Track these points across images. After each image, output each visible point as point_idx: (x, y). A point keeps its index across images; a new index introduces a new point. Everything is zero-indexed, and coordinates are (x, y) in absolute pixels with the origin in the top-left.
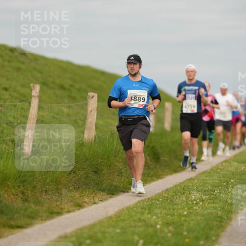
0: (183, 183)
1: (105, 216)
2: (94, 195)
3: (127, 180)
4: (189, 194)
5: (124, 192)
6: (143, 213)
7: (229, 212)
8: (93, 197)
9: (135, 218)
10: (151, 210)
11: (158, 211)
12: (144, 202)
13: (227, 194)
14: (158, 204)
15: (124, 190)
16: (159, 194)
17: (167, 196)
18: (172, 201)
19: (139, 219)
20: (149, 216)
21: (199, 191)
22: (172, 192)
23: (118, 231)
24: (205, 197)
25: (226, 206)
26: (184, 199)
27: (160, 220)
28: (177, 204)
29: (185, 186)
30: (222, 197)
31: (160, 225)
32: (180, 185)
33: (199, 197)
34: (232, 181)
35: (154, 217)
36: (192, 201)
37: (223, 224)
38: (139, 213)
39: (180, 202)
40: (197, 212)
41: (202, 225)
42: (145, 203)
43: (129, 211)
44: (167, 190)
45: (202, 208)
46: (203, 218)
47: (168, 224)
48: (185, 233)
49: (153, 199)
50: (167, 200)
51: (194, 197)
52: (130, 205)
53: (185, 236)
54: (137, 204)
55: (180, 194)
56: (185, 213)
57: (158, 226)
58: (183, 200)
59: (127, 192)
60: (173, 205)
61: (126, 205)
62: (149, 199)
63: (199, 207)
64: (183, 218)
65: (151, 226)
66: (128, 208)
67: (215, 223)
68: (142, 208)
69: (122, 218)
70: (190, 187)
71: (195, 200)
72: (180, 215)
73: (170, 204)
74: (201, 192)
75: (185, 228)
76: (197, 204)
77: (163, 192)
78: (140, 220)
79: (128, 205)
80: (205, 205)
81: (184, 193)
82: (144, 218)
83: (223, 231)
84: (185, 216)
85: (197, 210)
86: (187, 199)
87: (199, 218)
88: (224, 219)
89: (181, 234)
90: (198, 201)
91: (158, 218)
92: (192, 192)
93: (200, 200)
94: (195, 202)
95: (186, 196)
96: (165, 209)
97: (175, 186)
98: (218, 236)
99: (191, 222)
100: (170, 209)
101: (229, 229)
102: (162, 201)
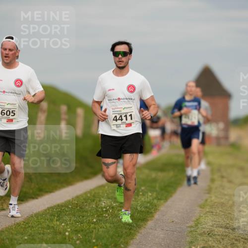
0: (94, 190)
1: (13, 223)
2: (2, 201)
3: (37, 186)
4: (100, 201)
5: (33, 198)
6: (52, 220)
7: (139, 219)
8: (2, 203)
9: (44, 225)
10: (61, 216)
11: (67, 218)
12: (53, 209)
13: (137, 201)
14: (67, 211)
15: (33, 196)
16: (69, 201)
17: (76, 202)
18: (81, 208)
19: (48, 225)
20: (58, 223)
21: (109, 198)
22: (82, 199)
23: (26, 238)
24: (115, 204)
25: (136, 214)
26: (94, 206)
27: (68, 227)
28: (87, 212)
29: (95, 193)
30: (132, 205)
31: (69, 232)
32: (90, 192)
33: (109, 204)
34: (143, 188)
35: (63, 224)
36: (102, 208)
37: (132, 232)
38: (48, 220)
39: (90, 209)
40: (107, 220)
41: (111, 233)
42: (55, 210)
43: (37, 217)
44: (77, 197)
45: (112, 215)
46: (112, 225)
47: (77, 232)
48: (94, 241)
49: (62, 206)
50: (77, 207)
51: (103, 204)
52: (39, 212)
53: (94, 243)
54: (46, 210)
55: (89, 201)
56: (95, 220)
57: (67, 234)
58: (92, 207)
59: (37, 198)
60: (83, 212)
61: (35, 212)
62: (58, 205)
63: (108, 215)
64: (92, 226)
65: (60, 233)
66: (37, 215)
67: (124, 231)
68: (51, 215)
69: (30, 225)
70: (101, 194)
71: (105, 208)
72: (90, 223)
73: (80, 211)
74: (111, 199)
75: (94, 236)
76: (106, 211)
77: (73, 199)
78: (49, 227)
79: (37, 212)
80: (114, 212)
81: (94, 201)
82: (52, 225)
83: (132, 239)
84: (94, 223)
85: (106, 217)
86: (97, 207)
87: (108, 225)
88: (134, 227)
89: (90, 241)
90: (108, 208)
91: (67, 225)
92: (102, 199)
93: (110, 207)
94: (104, 209)
95: (96, 203)
96: (75, 216)
97: (86, 193)
98: (127, 244)
99: (101, 230)
100: (79, 217)
101: (138, 237)
102: (72, 207)
